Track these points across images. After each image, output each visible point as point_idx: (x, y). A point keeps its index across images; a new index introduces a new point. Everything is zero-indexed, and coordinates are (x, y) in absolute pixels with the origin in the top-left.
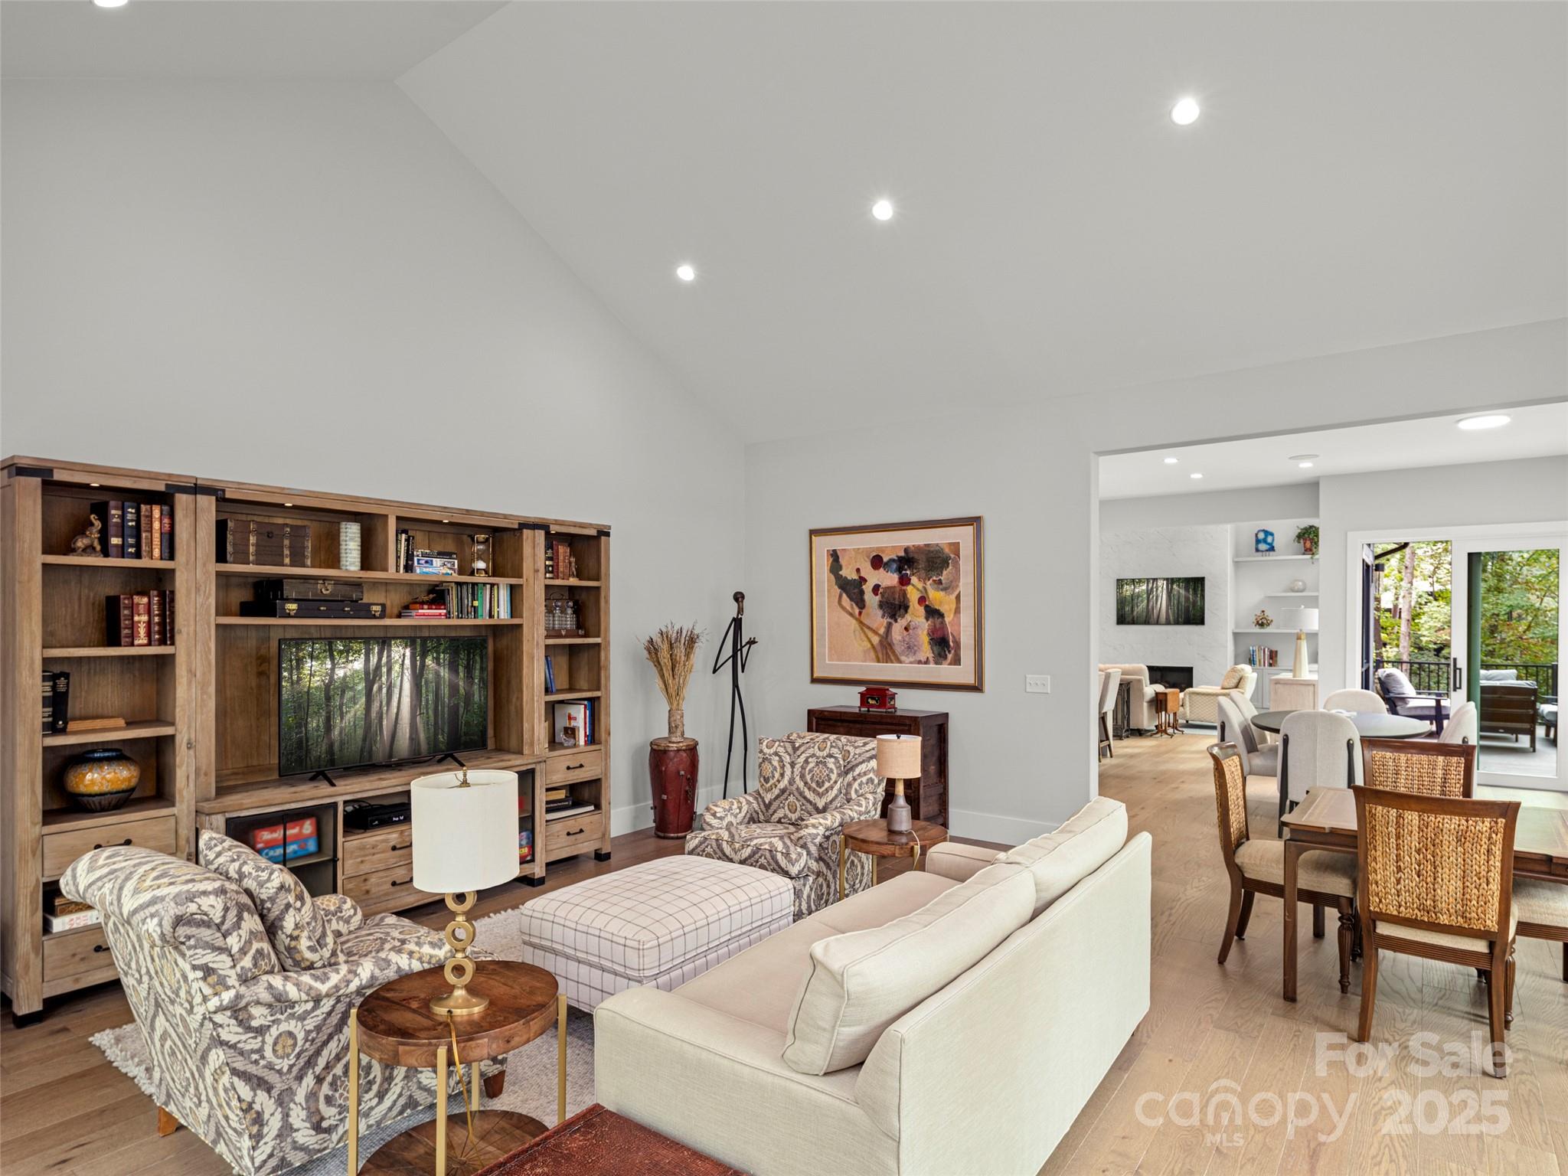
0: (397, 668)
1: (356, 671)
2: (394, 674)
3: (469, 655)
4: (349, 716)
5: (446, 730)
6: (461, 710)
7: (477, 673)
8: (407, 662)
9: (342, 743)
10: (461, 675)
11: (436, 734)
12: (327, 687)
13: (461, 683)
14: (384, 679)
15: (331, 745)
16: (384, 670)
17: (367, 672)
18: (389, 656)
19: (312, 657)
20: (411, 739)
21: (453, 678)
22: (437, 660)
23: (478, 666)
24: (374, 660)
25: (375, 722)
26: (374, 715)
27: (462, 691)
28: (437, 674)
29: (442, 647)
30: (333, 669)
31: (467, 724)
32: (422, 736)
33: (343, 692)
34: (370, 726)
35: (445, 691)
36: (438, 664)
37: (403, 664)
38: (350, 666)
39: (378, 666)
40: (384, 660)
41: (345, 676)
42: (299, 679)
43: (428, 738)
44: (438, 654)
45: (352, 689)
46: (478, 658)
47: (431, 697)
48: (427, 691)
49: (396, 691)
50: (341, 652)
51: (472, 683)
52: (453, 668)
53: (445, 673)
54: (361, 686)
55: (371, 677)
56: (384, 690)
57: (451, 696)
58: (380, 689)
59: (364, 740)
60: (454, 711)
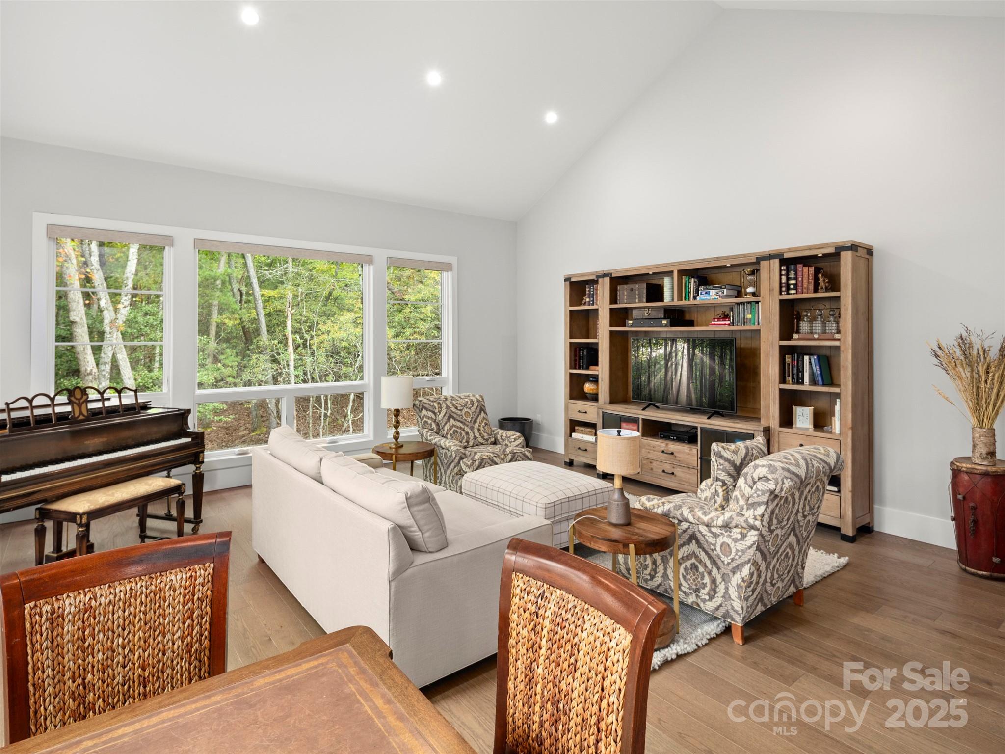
0: (680, 354)
1: (661, 354)
2: (678, 358)
3: (722, 349)
4: (658, 377)
5: (707, 395)
6: (717, 385)
7: (728, 362)
8: (685, 351)
9: (655, 391)
10: (717, 362)
11: (701, 397)
12: (649, 361)
13: (717, 367)
14: (673, 360)
15: (650, 391)
16: (674, 355)
17: (665, 355)
18: (676, 347)
19: (643, 346)
20: (687, 396)
21: (712, 364)
22: (702, 351)
23: (728, 357)
24: (669, 349)
25: (669, 383)
26: (669, 379)
27: (717, 372)
28: (702, 360)
29: (705, 344)
30: (651, 352)
31: (721, 394)
32: (693, 396)
33: (655, 364)
34: (667, 384)
35: (707, 371)
36: (703, 354)
37: (683, 353)
38: (658, 351)
39: (671, 353)
40: (674, 349)
41: (656, 356)
42: (638, 356)
43: (696, 398)
44: (703, 348)
45: (659, 363)
46: (728, 352)
47: (698, 374)
48: (696, 369)
49: (680, 367)
50: (654, 344)
51: (725, 368)
52: (712, 357)
53: (706, 360)
54: (663, 363)
55: (668, 358)
56: (674, 366)
57: (710, 375)
58: (672, 365)
59: (664, 391)
60: (712, 384)
